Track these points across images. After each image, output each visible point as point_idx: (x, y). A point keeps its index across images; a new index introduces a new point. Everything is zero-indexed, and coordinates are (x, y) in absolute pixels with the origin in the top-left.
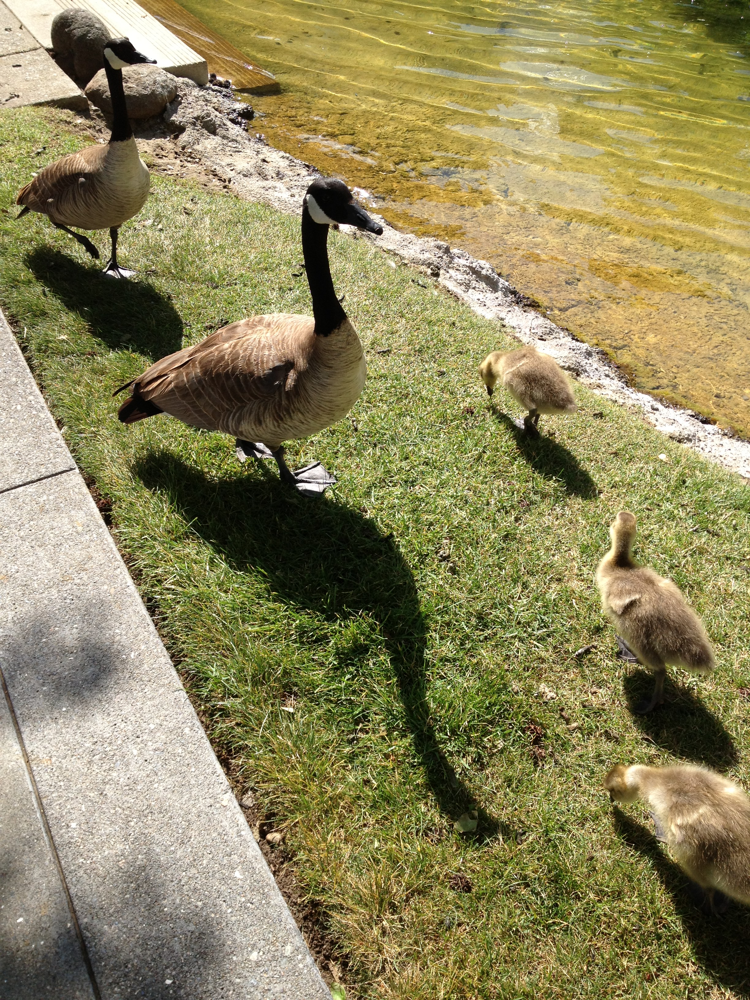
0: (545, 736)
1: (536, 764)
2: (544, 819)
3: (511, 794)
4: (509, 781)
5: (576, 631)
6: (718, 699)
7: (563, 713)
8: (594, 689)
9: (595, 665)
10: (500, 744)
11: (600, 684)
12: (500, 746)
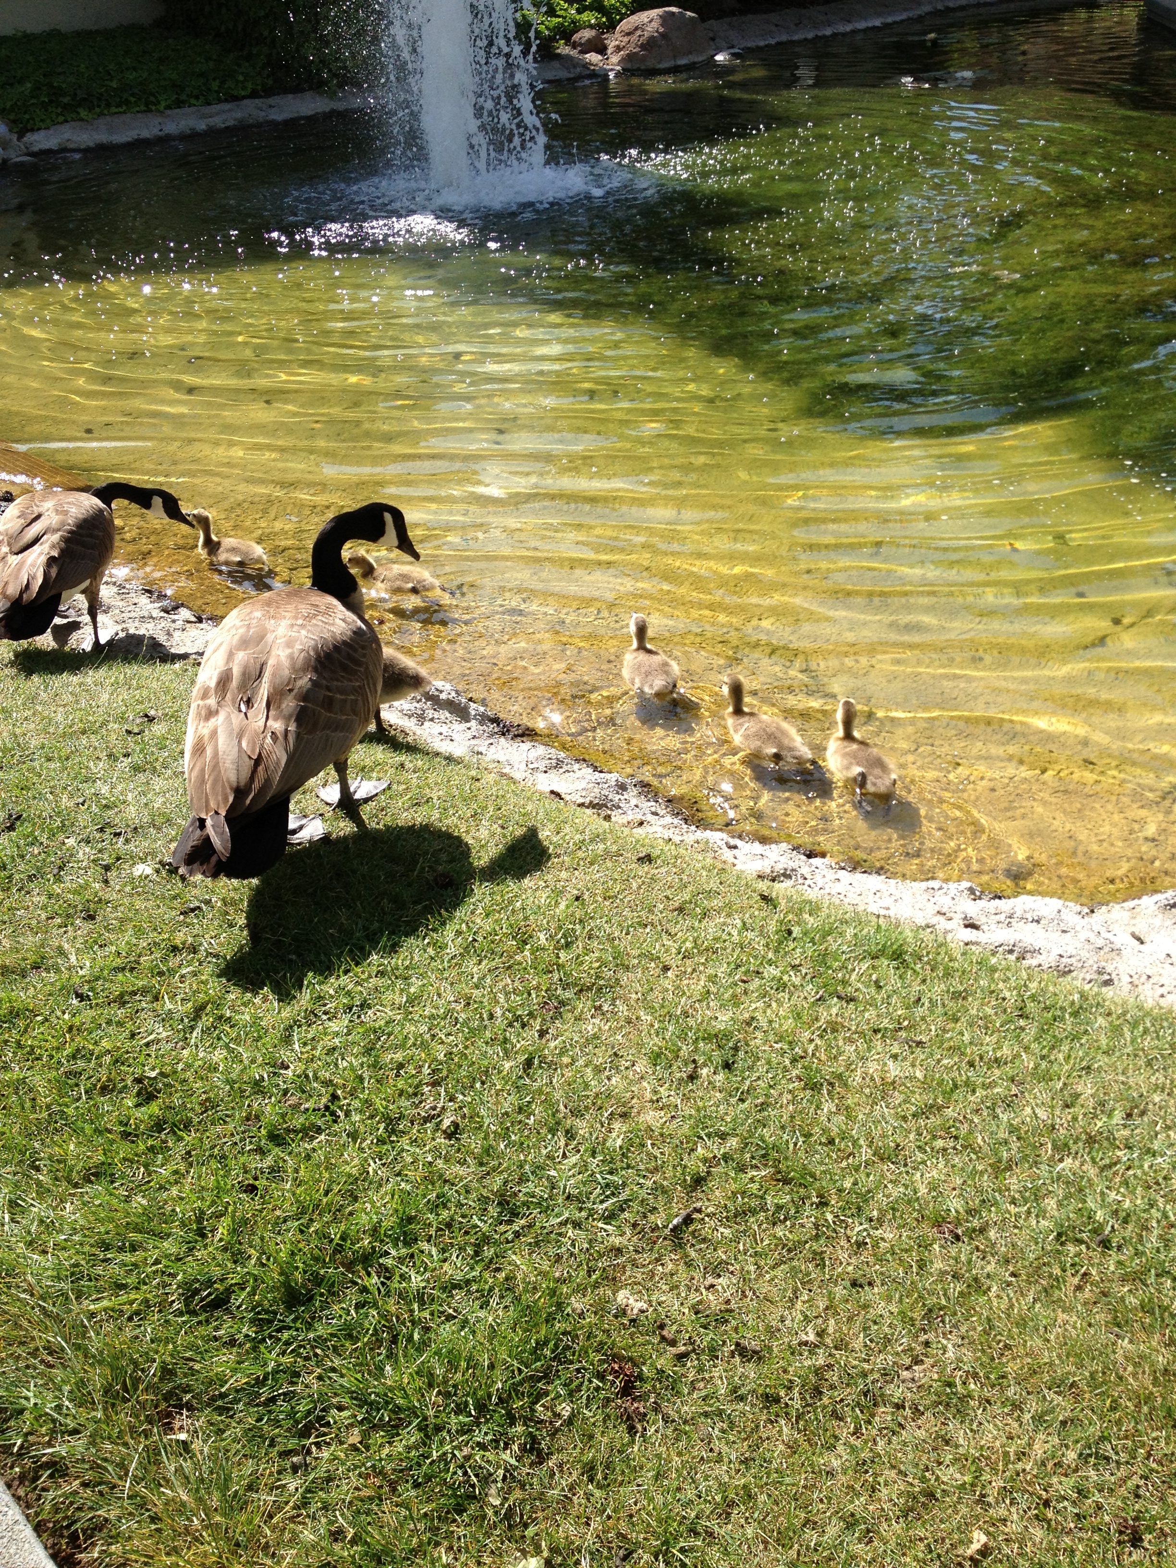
0: (640, 1377)
1: (632, 1430)
2: (660, 1521)
3: (598, 1493)
4: (589, 1470)
5: (664, 1192)
6: (906, 1251)
7: (665, 1333)
8: (710, 1280)
9: (704, 1240)
10: (565, 1409)
11: (717, 1269)
12: (566, 1414)
